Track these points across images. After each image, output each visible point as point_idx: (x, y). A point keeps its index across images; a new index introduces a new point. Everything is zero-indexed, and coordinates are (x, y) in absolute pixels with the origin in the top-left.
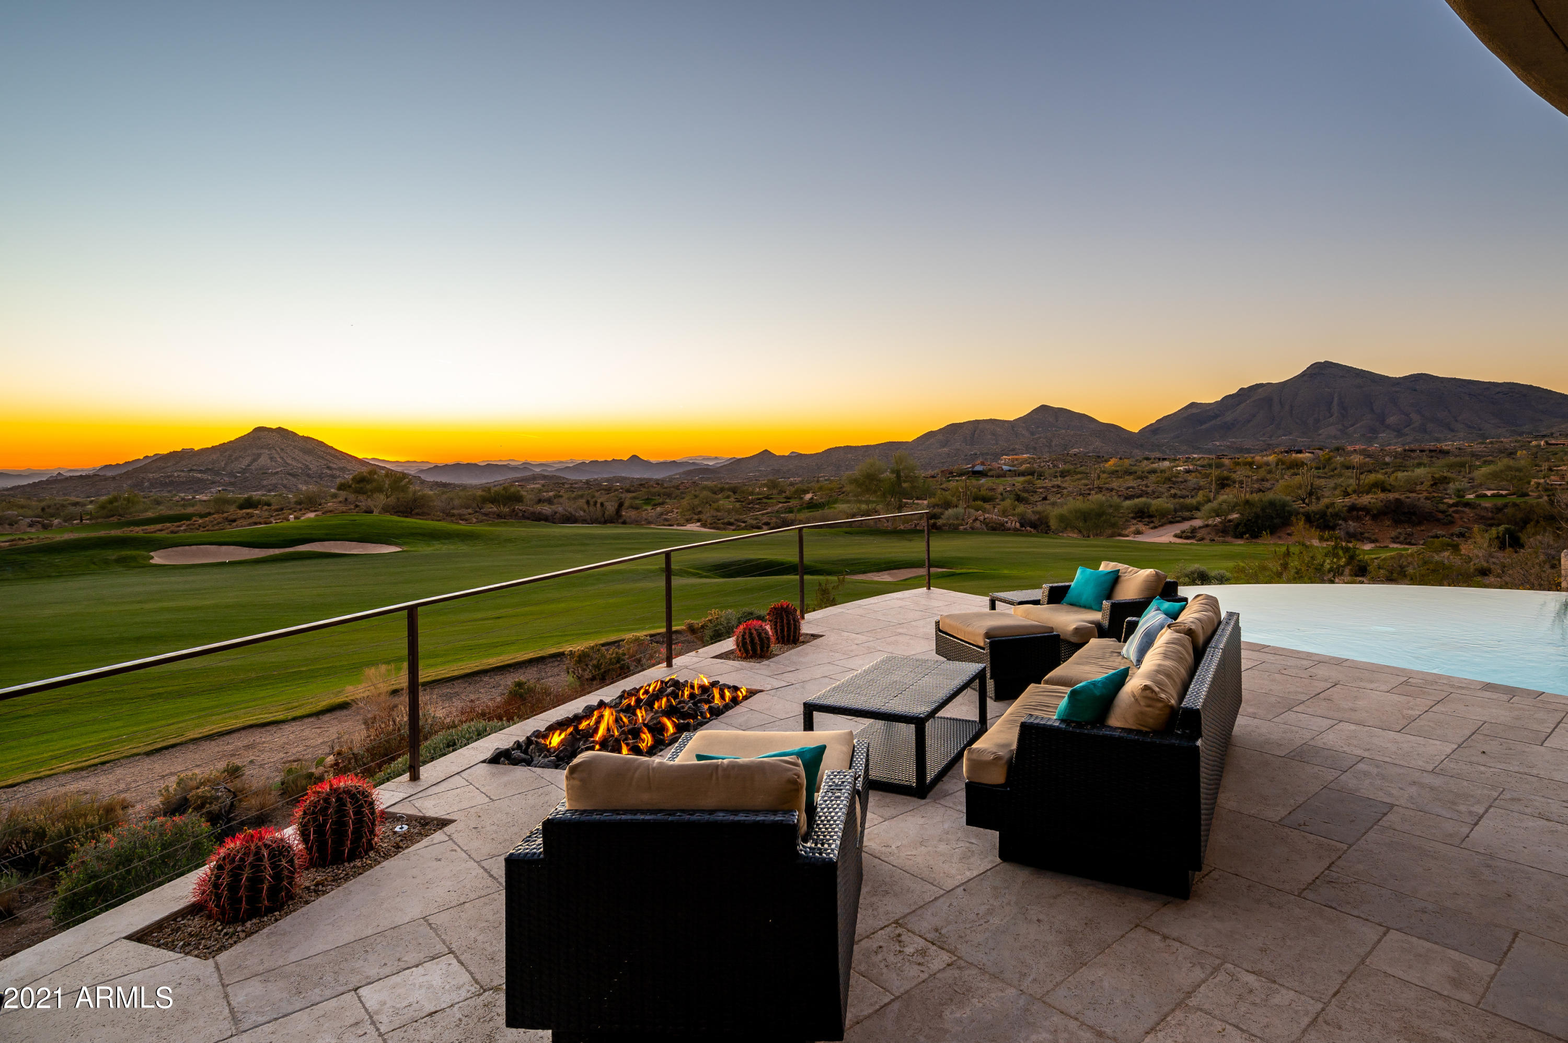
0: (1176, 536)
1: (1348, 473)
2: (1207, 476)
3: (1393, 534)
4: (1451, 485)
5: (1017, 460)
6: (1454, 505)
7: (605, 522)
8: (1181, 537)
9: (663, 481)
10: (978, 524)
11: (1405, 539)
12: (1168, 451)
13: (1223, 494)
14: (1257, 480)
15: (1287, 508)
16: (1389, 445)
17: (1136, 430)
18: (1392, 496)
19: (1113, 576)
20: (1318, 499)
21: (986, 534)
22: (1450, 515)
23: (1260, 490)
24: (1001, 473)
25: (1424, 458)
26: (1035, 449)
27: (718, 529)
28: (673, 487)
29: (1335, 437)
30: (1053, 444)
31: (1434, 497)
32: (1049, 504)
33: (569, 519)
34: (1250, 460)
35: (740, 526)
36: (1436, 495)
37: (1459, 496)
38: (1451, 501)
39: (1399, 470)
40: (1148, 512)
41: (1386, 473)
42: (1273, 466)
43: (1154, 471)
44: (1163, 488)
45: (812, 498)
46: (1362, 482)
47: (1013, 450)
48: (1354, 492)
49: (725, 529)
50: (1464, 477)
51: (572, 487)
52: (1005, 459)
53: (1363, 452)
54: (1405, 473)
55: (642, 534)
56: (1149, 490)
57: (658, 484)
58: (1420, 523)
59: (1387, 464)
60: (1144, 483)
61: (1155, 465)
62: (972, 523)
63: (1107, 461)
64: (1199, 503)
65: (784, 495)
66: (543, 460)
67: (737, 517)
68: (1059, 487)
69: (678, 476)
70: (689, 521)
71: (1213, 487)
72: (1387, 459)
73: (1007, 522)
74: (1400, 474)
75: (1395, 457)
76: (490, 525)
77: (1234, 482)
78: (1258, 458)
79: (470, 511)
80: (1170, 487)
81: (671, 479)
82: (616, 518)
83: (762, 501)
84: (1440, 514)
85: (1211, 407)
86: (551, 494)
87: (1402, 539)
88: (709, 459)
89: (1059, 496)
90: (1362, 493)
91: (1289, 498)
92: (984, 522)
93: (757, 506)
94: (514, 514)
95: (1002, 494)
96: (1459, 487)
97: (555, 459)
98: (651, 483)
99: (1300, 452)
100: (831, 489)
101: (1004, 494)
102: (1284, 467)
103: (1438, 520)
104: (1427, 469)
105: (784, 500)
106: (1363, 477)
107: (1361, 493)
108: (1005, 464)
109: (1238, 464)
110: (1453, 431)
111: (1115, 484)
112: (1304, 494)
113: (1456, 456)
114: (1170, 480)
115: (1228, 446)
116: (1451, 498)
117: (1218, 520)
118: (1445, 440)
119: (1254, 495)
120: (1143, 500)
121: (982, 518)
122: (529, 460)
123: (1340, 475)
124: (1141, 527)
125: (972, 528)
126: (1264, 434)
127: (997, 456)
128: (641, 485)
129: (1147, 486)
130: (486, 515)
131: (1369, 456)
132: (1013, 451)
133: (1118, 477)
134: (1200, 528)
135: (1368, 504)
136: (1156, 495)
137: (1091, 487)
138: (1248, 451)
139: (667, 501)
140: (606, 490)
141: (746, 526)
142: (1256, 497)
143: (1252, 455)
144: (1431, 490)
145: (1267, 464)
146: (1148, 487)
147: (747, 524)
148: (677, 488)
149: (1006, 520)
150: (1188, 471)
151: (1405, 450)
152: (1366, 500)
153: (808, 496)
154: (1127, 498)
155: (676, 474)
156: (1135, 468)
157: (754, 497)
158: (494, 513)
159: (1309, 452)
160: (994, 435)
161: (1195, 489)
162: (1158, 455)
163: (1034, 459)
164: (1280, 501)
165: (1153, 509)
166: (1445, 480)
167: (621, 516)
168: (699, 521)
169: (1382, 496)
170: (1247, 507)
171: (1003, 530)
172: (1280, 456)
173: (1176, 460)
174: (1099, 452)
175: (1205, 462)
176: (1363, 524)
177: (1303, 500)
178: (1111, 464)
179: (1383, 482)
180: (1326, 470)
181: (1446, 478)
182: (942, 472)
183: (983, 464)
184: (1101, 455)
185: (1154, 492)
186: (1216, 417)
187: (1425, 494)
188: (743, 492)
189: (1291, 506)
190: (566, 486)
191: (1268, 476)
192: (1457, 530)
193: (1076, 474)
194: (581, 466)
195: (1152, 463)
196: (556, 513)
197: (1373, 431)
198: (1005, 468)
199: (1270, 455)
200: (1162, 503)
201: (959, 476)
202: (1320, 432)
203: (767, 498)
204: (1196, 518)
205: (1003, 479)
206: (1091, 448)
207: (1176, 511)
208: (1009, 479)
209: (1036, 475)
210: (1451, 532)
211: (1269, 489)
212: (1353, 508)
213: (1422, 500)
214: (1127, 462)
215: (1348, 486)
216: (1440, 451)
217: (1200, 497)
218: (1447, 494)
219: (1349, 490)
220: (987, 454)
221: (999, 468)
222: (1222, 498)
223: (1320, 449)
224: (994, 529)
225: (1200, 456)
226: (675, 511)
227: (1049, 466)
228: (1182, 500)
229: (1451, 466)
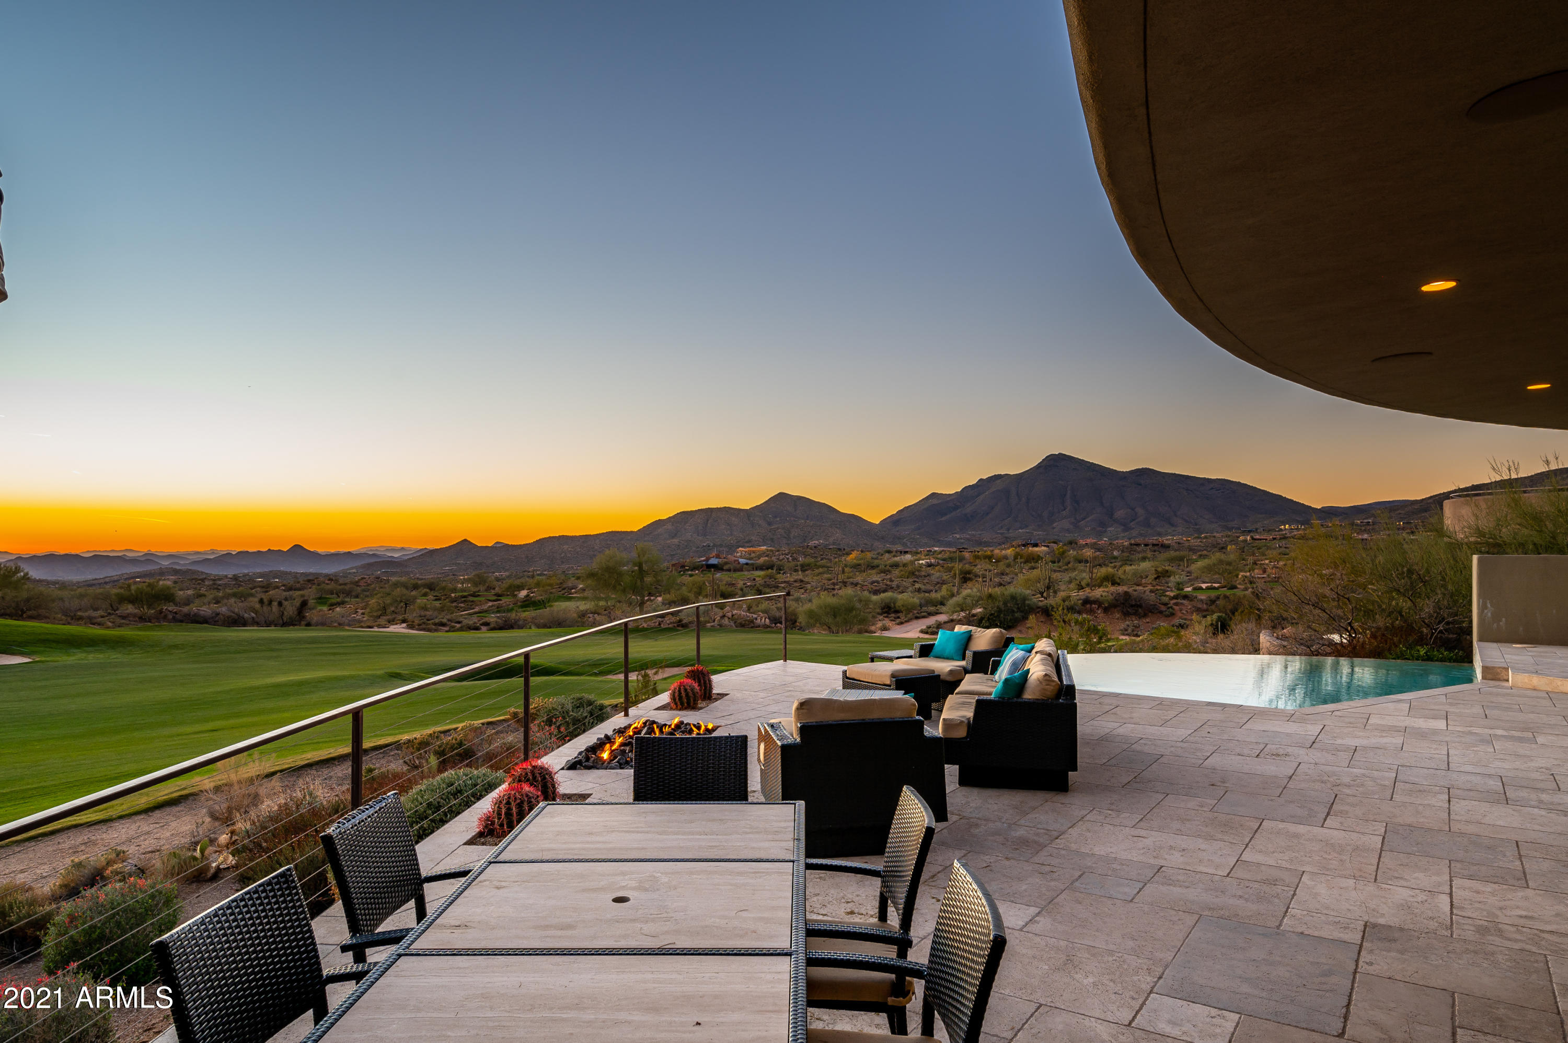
0: (922, 632)
1: (1081, 566)
2: (950, 570)
3: (1123, 626)
4: (1172, 578)
5: (754, 552)
6: (1175, 597)
7: (284, 625)
8: (927, 633)
9: (336, 576)
10: (726, 621)
11: (1133, 631)
12: (909, 544)
13: (965, 589)
14: (997, 575)
15: (1027, 602)
16: (1117, 538)
17: (876, 519)
18: (1121, 589)
19: (967, 635)
20: (1055, 592)
21: (735, 631)
22: (1171, 607)
23: (1000, 585)
24: (738, 566)
25: (1148, 552)
26: (772, 540)
27: (429, 630)
28: (351, 583)
29: (1068, 531)
30: (792, 536)
31: (1157, 590)
32: (792, 600)
33: (236, 621)
34: (989, 553)
35: (453, 627)
36: (1159, 588)
37: (1178, 589)
38: (1172, 594)
39: (1126, 564)
40: (895, 607)
41: (1115, 567)
42: (1011, 560)
43: (896, 565)
44: (907, 583)
45: (528, 596)
46: (1094, 575)
47: (749, 541)
48: (1088, 585)
49: (436, 630)
50: (1183, 571)
51: (216, 584)
52: (741, 551)
53: (1094, 546)
54: (1133, 567)
55: (343, 638)
56: (894, 584)
57: (331, 580)
58: (1145, 616)
59: (1115, 558)
60: (888, 577)
61: (897, 559)
62: (719, 621)
63: (848, 554)
64: (943, 597)
65: (493, 592)
66: (173, 550)
67: (449, 617)
68: (802, 581)
69: (354, 571)
70: (391, 622)
71: (957, 581)
72: (1116, 553)
73: (756, 619)
74: (1128, 568)
75: (1123, 551)
76: (140, 629)
77: (977, 576)
78: (997, 551)
79: (100, 613)
80: (914, 582)
81: (346, 574)
82: (299, 619)
83: (467, 600)
84: (1163, 606)
85: (951, 498)
86: (190, 592)
87: (1130, 631)
88: (394, 550)
89: (802, 591)
90: (1095, 586)
91: (1028, 592)
92: (732, 618)
93: (462, 605)
94: (161, 617)
95: (742, 590)
96: (1178, 580)
97: (190, 549)
98: (322, 579)
99: (1036, 545)
100: (551, 585)
101: (745, 589)
102: (1022, 560)
103: (1161, 612)
104: (1152, 563)
105: (495, 598)
106: (1095, 571)
107: (1093, 586)
108: (741, 557)
109: (977, 557)
110: (1173, 525)
111: (859, 578)
112: (1043, 587)
113: (1176, 550)
114: (914, 574)
115: (968, 539)
116: (1172, 591)
117: (963, 614)
118: (1166, 534)
119: (996, 589)
120: (889, 594)
121: (730, 615)
122: (153, 550)
123: (1074, 569)
124: (887, 622)
125: (720, 626)
126: (1002, 527)
127: (732, 548)
128: (309, 581)
129: (891, 581)
130: (123, 617)
131: (1099, 550)
132: (749, 543)
133: (861, 572)
134: (945, 623)
135: (1100, 598)
136: (900, 589)
137: (835, 581)
138: (987, 544)
139: (346, 600)
140: (263, 587)
141: (461, 627)
142: (997, 591)
143: (991, 549)
144: (1154, 583)
145: (1006, 557)
146: (893, 581)
147: (463, 624)
148: (357, 584)
149: (755, 616)
150: (929, 565)
151: (1131, 544)
152: (1098, 593)
153: (523, 593)
154: (876, 592)
155: (352, 568)
156: (876, 562)
157: (457, 594)
158: (135, 615)
159: (1045, 546)
160: (729, 525)
161: (938, 583)
162: (900, 548)
163: (771, 551)
164: (1021, 595)
165: (899, 604)
166: (1166, 574)
167: (304, 617)
168: (404, 621)
169: (1113, 589)
170: (990, 601)
171: (752, 627)
172: (1018, 550)
173: (917, 553)
174: (839, 544)
175: (946, 556)
176: (1096, 617)
177: (1042, 594)
178: (852, 557)
179: (1113, 576)
180: (1060, 564)
181: (1167, 571)
182: (673, 565)
183: (718, 556)
184: (841, 547)
185: (898, 587)
186: (956, 508)
187: (1150, 587)
188: (444, 589)
189: (1031, 600)
190: (207, 583)
191: (1008, 570)
192: (1177, 621)
193: (818, 568)
194: (226, 558)
195: (894, 556)
196: (218, 614)
197: (1103, 524)
198: (742, 561)
199: (1009, 549)
200: (905, 598)
201: (692, 570)
202: (1054, 525)
203: (474, 595)
204: (941, 613)
205: (739, 574)
206: (831, 540)
207: (921, 606)
208: (746, 573)
209: (775, 568)
210: (1172, 623)
211: (1010, 583)
212: (1087, 601)
213: (1148, 593)
214: (869, 555)
215: (1082, 579)
216: (1162, 545)
217: (944, 591)
218: (1168, 587)
219: (1083, 583)
220: (721, 546)
221: (735, 561)
222: (965, 592)
223: (1055, 543)
224: (742, 625)
225: (942, 549)
226: (360, 611)
227: (788, 559)
228: (927, 595)
229: (1171, 560)
